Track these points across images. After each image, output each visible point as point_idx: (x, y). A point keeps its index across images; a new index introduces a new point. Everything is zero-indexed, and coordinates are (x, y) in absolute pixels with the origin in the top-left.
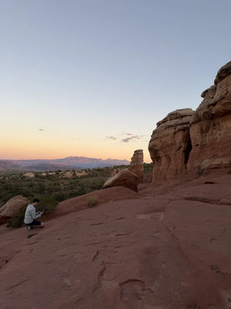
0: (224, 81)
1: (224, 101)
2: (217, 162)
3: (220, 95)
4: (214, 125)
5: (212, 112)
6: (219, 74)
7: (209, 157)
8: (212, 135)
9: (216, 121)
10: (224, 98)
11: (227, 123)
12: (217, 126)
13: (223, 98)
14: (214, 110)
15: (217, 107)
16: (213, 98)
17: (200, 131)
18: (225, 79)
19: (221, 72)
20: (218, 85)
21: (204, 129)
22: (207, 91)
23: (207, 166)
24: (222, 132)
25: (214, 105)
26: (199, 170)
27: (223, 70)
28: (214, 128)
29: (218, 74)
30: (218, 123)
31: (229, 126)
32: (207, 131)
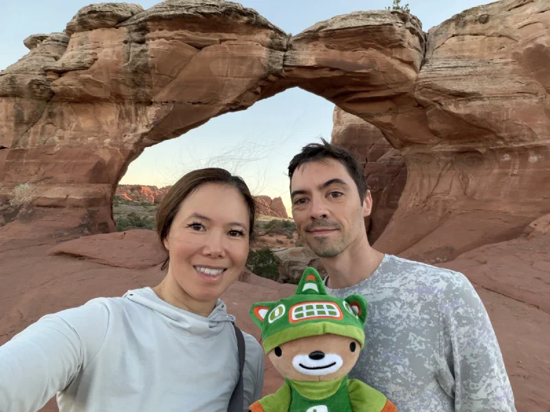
0: (92, 34)
1: (84, 75)
2: (55, 193)
3: (76, 59)
4: (51, 115)
5: (53, 88)
6: (84, 14)
7: (34, 178)
8: (42, 134)
9: (57, 108)
10: (88, 68)
11: (80, 118)
12: (57, 120)
13: (84, 68)
14: (59, 84)
15: (66, 80)
16: (56, 58)
17: (13, 118)
18: (94, 31)
19: (90, 12)
20: (73, 36)
21: (26, 118)
22: (42, 38)
23: (27, 199)
24: (68, 134)
25: (60, 73)
26: (7, 206)
27: (95, 12)
28: (50, 120)
29: (81, 15)
30: (62, 114)
31: (83, 126)
32: (32, 122)
